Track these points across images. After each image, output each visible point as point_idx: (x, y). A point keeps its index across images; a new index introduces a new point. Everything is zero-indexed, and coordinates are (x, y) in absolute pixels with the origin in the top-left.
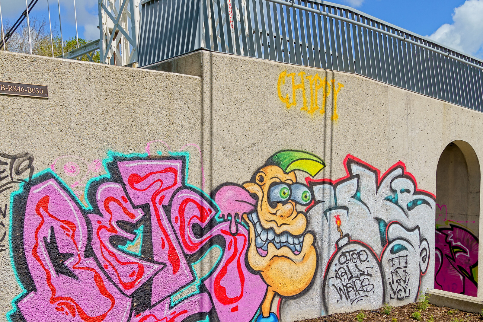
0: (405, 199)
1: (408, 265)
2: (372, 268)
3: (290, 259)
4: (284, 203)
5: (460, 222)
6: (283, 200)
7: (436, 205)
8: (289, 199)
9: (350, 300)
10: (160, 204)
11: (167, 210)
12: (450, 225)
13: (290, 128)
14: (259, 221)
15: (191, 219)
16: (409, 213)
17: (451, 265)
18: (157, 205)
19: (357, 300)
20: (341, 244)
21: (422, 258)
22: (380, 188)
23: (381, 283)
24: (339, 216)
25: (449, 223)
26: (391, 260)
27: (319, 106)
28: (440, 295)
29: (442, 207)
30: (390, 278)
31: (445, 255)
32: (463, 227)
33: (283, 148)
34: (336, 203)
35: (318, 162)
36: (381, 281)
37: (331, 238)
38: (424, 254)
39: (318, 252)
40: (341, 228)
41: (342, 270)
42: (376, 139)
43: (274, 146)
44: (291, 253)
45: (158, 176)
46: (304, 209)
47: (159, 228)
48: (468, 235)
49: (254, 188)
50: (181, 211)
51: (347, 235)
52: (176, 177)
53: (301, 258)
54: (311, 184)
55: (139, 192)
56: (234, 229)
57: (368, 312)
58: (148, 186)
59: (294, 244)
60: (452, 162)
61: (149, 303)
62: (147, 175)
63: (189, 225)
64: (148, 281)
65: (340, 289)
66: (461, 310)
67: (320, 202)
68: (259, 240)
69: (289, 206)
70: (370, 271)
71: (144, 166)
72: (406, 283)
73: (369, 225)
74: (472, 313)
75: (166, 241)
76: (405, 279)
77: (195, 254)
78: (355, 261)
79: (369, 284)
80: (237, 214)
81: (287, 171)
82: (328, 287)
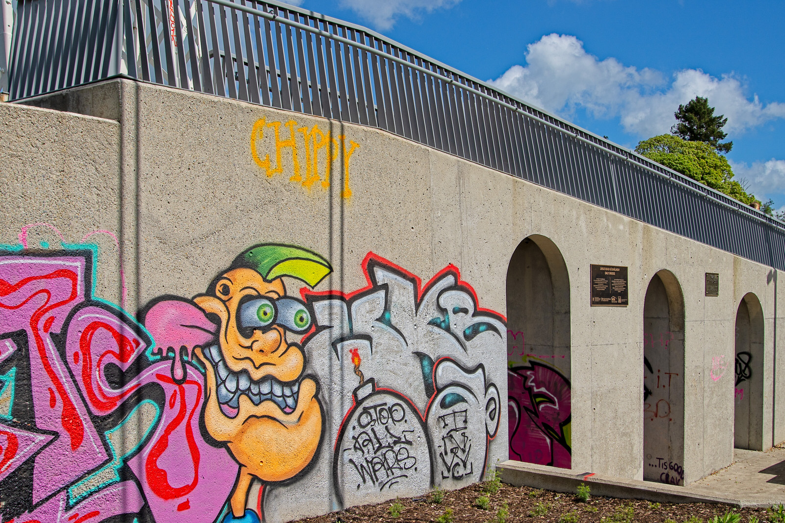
0: (461, 323)
1: (469, 426)
2: (413, 431)
3: (278, 421)
4: (265, 329)
5: (544, 357)
6: (263, 324)
7: (508, 331)
8: (273, 323)
9: (379, 484)
10: (46, 330)
11: (60, 341)
12: (530, 362)
13: (273, 209)
14: (223, 359)
15: (102, 356)
16: (468, 343)
17: (533, 423)
18: (41, 333)
19: (390, 483)
20: (362, 394)
21: (488, 413)
22: (422, 307)
23: (428, 455)
24: (357, 349)
25: (528, 359)
26: (442, 418)
27: (321, 176)
28: (517, 469)
29: (517, 334)
30: (440, 446)
31: (524, 407)
32: (548, 365)
33: (262, 240)
34: (351, 330)
35: (321, 264)
36: (427, 451)
37: (345, 385)
38: (492, 407)
39: (325, 408)
40: (360, 369)
41: (365, 437)
42: (412, 230)
43: (247, 236)
44: (279, 411)
45: (42, 284)
46: (298, 339)
47: (44, 372)
48: (556, 377)
49: (213, 305)
50: (85, 344)
51: (371, 380)
52: (75, 285)
53: (296, 420)
54: (309, 299)
55: (7, 310)
56: (179, 373)
57: (408, 501)
58: (25, 299)
59: (283, 396)
60: (528, 267)
61: (28, 501)
62: (22, 281)
63: (98, 366)
64: (25, 463)
65: (362, 466)
66: (548, 490)
67: (324, 327)
68: (223, 391)
69: (273, 335)
70: (409, 437)
71: (17, 265)
72: (467, 452)
73: (406, 365)
74: (564, 493)
75: (57, 395)
76: (465, 446)
77: (110, 416)
78: (384, 421)
79: (408, 457)
80: (183, 349)
81: (269, 277)
82: (343, 465)
